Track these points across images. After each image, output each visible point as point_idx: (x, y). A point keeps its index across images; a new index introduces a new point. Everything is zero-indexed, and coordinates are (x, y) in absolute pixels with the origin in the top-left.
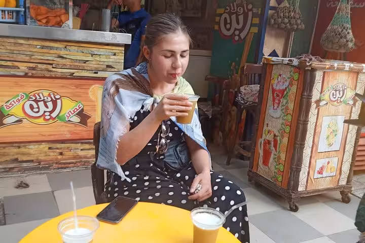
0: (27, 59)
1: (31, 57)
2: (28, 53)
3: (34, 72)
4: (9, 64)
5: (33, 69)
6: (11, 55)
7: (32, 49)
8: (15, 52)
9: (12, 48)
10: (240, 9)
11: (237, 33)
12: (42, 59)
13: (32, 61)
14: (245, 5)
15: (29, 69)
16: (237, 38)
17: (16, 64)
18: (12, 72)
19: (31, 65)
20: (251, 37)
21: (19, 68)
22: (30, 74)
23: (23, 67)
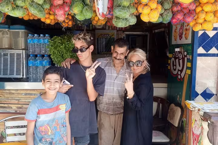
0: (16, 102)
1: (19, 101)
2: (18, 98)
3: (21, 110)
4: (6, 105)
5: (20, 108)
6: (7, 100)
7: (20, 96)
8: (9, 98)
9: (8, 96)
10: (180, 55)
11: (179, 73)
12: (25, 102)
13: (19, 103)
14: (183, 52)
15: (18, 108)
16: (179, 77)
17: (10, 105)
18: (8, 110)
19: (19, 106)
20: (187, 77)
21: (12, 108)
22: (18, 112)
23: (14, 107)
